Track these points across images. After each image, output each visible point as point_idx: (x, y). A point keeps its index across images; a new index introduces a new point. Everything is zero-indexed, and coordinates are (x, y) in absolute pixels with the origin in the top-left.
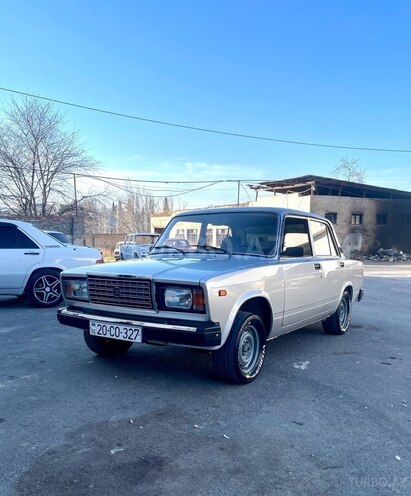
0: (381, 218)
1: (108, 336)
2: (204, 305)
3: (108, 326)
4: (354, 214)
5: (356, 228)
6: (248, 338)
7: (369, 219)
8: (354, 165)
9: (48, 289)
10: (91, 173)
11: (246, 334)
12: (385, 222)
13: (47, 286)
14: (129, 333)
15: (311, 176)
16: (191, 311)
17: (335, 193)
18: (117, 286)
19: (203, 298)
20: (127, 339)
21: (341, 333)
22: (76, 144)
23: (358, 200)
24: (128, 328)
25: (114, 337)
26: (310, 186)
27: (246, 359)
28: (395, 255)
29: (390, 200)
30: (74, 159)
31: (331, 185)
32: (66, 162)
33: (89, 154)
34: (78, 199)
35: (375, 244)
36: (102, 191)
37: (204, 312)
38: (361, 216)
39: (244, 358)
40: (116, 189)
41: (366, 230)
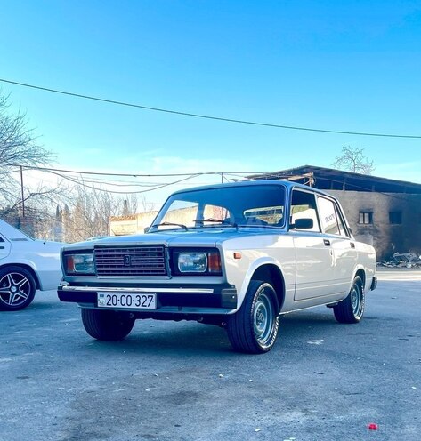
0: (394, 216)
1: (119, 305)
2: (220, 267)
3: (119, 296)
4: (363, 212)
5: (365, 229)
6: (261, 307)
7: (381, 217)
8: (359, 155)
9: (14, 289)
10: (41, 166)
11: (260, 304)
12: (399, 221)
13: (13, 285)
14: (142, 300)
15: (308, 167)
16: (207, 274)
17: (338, 187)
18: (128, 253)
19: (219, 261)
20: (140, 307)
21: (356, 321)
22: (22, 131)
23: (366, 194)
24: (141, 295)
25: (126, 306)
26: (307, 179)
27: (260, 329)
28: (414, 260)
29: (404, 195)
30: (20, 149)
31: (332, 177)
32: (9, 152)
33: (37, 143)
34: (25, 197)
35: (389, 248)
36: (54, 186)
37: (220, 274)
38: (371, 214)
39: (258, 327)
40: (72, 184)
41: (377, 231)
